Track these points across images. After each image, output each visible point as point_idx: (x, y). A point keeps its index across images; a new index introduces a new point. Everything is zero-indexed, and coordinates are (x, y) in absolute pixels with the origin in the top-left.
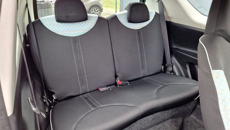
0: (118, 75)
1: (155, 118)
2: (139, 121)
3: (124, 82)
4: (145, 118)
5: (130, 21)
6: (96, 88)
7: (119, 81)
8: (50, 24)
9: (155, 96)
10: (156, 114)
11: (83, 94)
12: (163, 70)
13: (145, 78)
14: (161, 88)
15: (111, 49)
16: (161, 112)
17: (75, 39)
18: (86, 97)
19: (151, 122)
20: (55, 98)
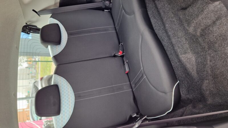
0: (113, 55)
1: (153, 16)
2: (156, 31)
3: (120, 48)
4: (154, 25)
5: (59, 42)
6: (126, 76)
7: (119, 53)
8: (62, 121)
9: (133, 16)
10: (150, 15)
11: (132, 88)
12: (109, 10)
13: (117, 28)
14: (125, 11)
15: (87, 61)
16: (148, 11)
17: (77, 97)
18: (134, 85)
19: (158, 20)
20: (136, 115)
